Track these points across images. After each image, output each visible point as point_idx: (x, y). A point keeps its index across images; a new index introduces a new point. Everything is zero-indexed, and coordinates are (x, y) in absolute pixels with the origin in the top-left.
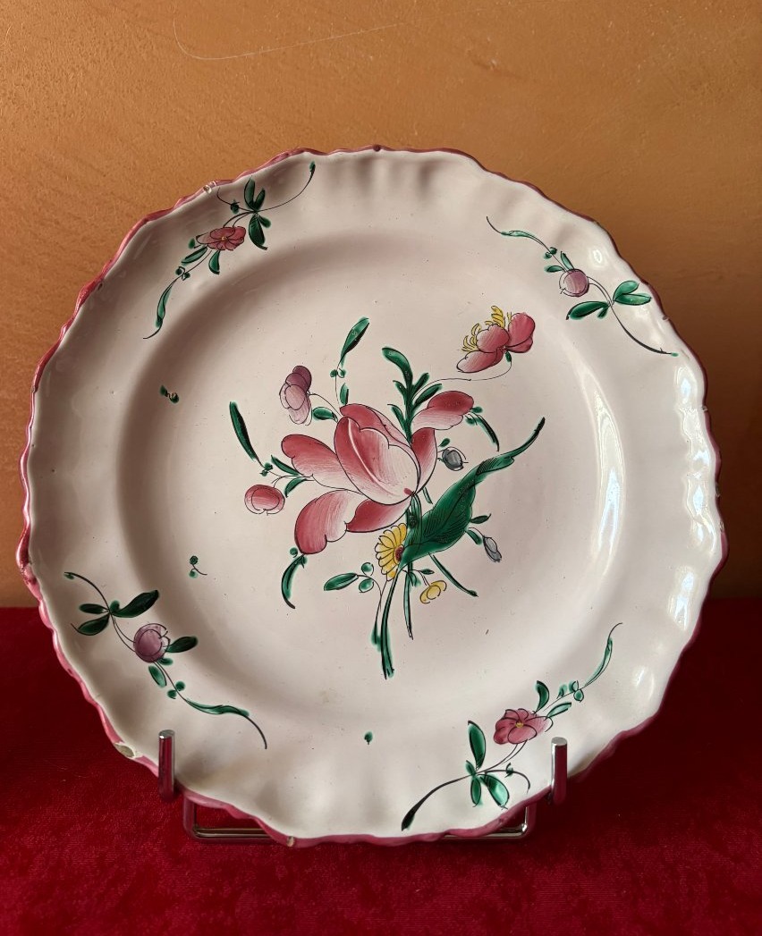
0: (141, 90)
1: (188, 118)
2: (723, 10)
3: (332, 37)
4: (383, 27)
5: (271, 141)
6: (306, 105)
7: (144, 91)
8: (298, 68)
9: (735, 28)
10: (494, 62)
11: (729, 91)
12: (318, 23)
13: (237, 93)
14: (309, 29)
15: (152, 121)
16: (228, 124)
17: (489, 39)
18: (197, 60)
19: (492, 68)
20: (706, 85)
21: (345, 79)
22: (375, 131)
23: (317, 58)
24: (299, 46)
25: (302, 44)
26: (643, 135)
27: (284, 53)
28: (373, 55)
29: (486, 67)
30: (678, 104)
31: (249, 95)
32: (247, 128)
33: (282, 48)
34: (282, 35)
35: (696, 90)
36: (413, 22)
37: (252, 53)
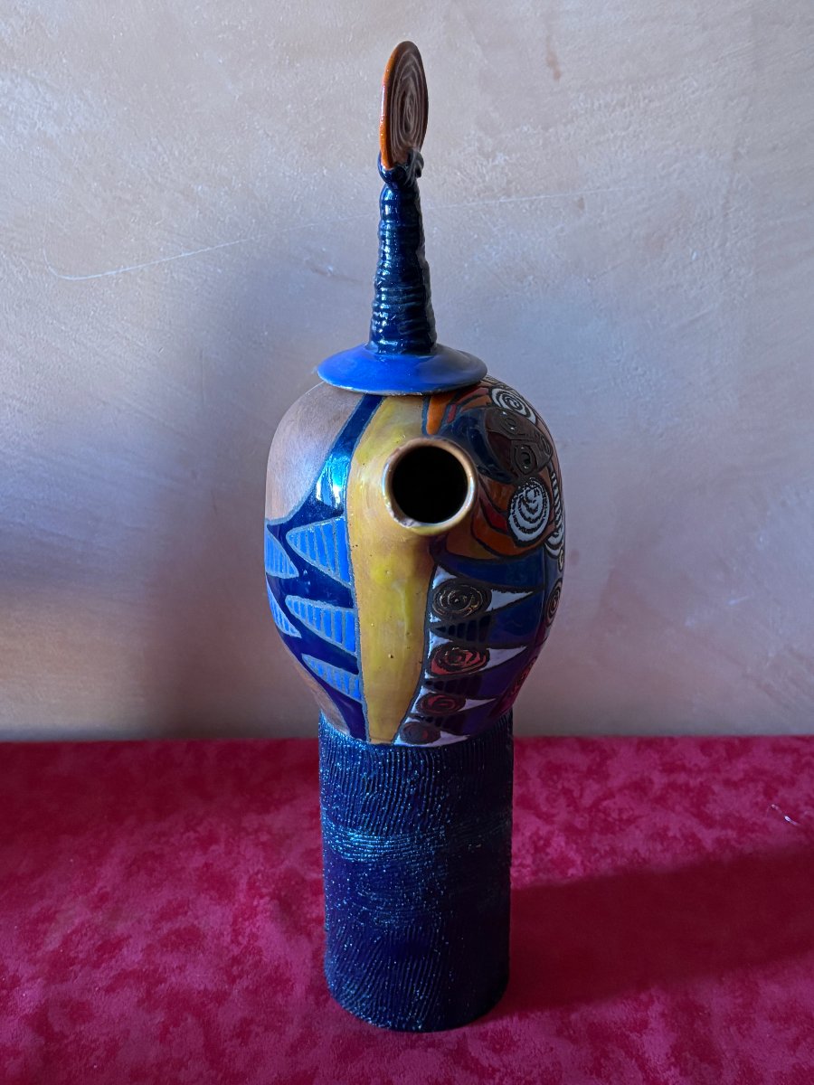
0: (20, 307)
1: (63, 328)
2: (541, 211)
3: (183, 255)
4: (227, 244)
5: (138, 345)
6: (165, 314)
7: (23, 308)
8: (155, 283)
9: (553, 226)
10: (331, 269)
11: (553, 282)
12: (169, 244)
13: (104, 306)
14: (162, 249)
15: (32, 332)
16: (99, 332)
17: (324, 249)
18: (67, 280)
19: (329, 275)
20: (531, 278)
21: (197, 290)
22: (229, 333)
23: (171, 273)
24: (154, 265)
25: (157, 262)
26: (476, 324)
27: (142, 271)
28: (220, 268)
29: (323, 273)
30: (507, 296)
31: (115, 307)
32: (116, 335)
33: (140, 266)
34: (139, 256)
35: (522, 282)
36: (253, 238)
37: (114, 272)
